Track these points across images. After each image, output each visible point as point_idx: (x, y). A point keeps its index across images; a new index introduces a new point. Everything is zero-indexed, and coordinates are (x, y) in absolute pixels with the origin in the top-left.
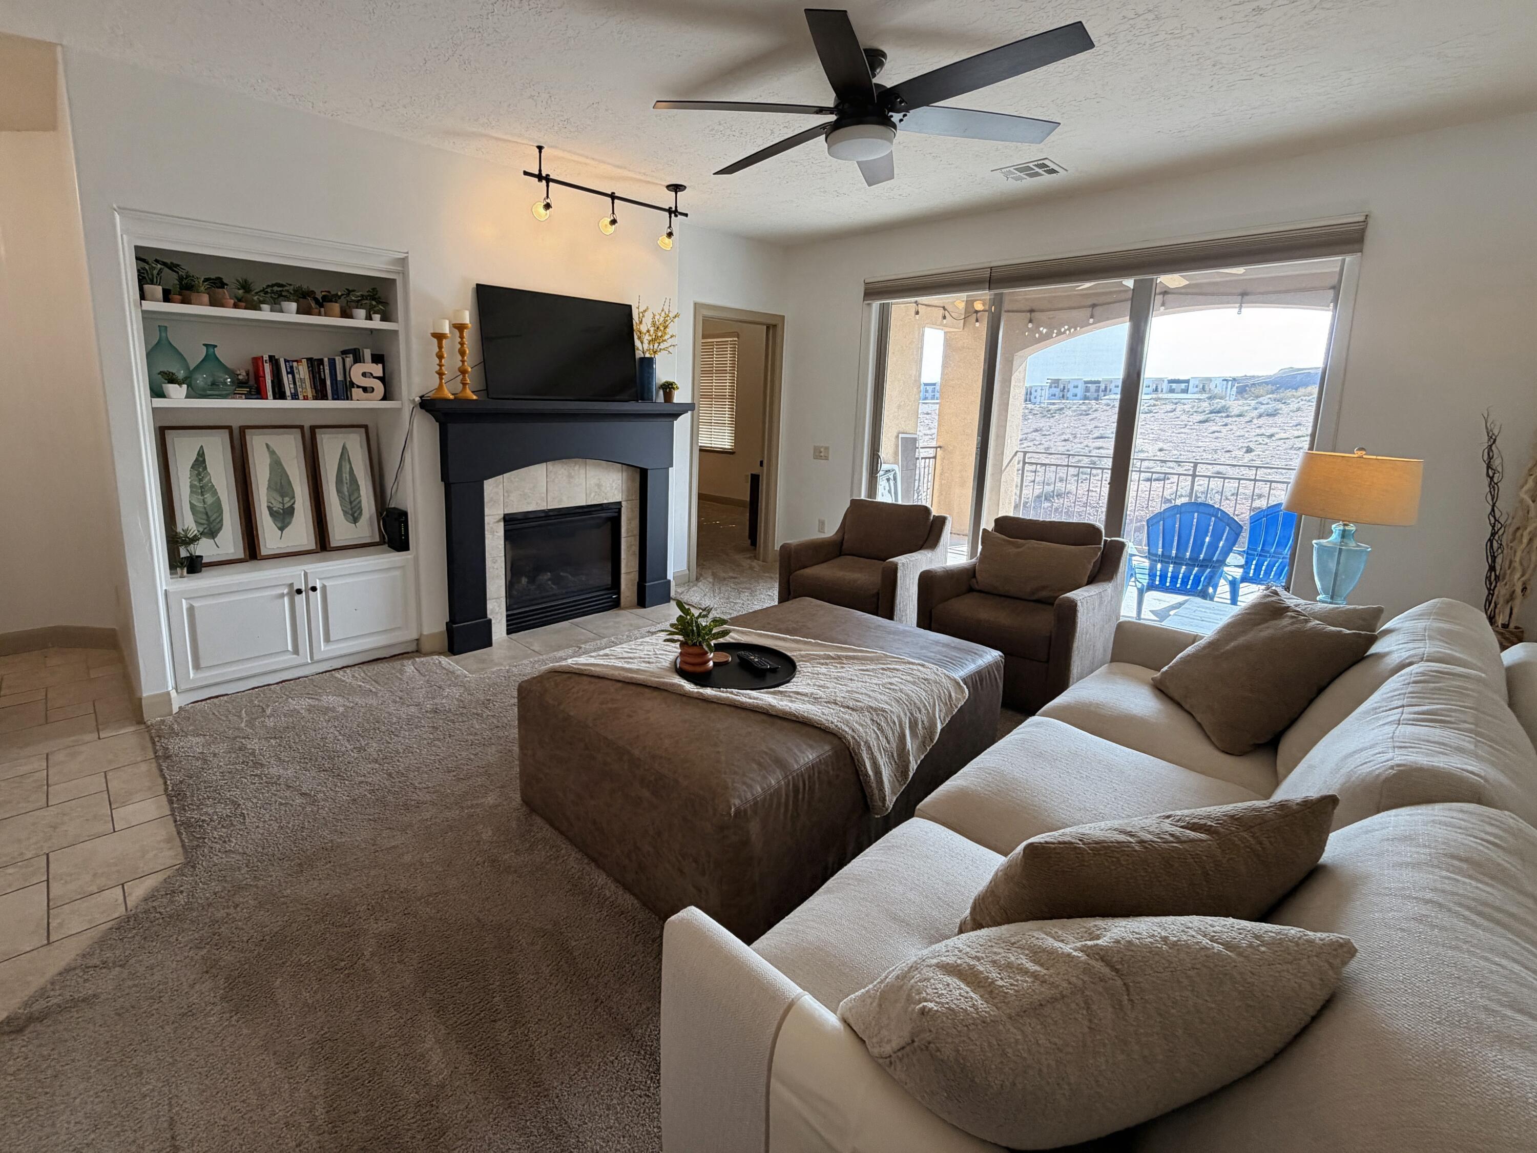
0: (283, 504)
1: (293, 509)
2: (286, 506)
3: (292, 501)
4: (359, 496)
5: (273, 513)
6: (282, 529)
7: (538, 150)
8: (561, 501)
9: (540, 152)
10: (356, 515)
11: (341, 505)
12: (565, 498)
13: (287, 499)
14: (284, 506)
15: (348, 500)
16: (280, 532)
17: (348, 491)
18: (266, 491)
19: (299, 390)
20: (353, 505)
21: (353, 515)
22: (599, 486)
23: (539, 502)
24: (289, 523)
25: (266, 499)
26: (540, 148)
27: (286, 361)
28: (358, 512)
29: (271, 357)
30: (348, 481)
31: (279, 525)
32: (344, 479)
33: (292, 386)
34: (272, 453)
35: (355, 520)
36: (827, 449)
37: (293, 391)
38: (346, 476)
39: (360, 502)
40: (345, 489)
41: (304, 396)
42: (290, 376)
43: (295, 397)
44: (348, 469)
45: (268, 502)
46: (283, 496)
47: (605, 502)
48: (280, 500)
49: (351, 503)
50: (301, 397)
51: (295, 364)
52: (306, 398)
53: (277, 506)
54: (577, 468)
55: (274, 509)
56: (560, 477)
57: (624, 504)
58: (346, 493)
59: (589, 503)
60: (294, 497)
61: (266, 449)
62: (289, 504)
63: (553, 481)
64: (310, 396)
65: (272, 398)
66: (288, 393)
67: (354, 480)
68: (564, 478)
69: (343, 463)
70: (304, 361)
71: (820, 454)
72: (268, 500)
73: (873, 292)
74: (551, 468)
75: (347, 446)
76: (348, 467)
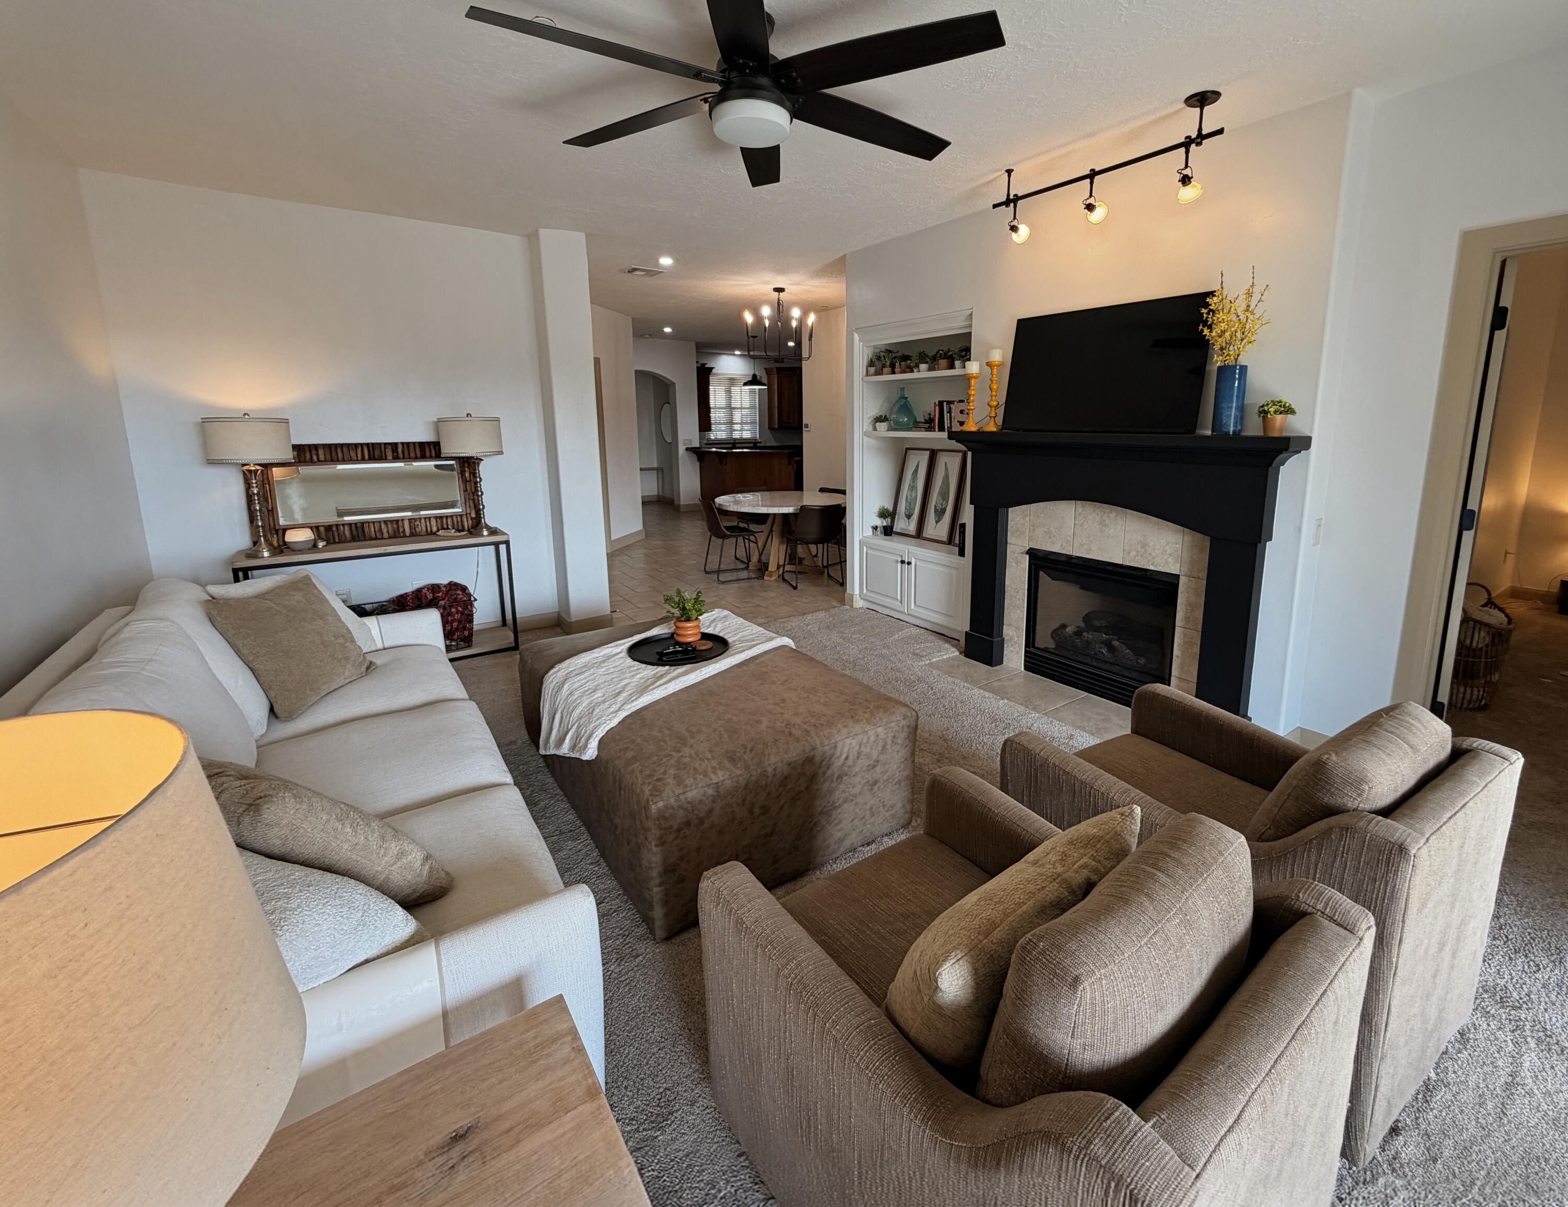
5: (936, 510)
6: (936, 522)
8: (1090, 550)
9: (1009, 176)
12: (1094, 548)
22: (1144, 545)
23: (1064, 544)
24: (941, 517)
26: (1009, 172)
47: (1152, 568)
54: (1113, 515)
55: (937, 507)
56: (1090, 521)
57: (1183, 581)
59: (1128, 564)
63: (1082, 525)
68: (1096, 524)
74: (1080, 510)
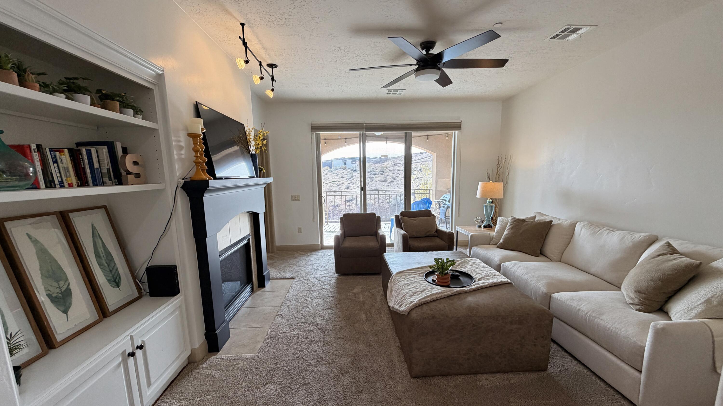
0: (60, 288)
1: (70, 290)
2: (63, 290)
3: (67, 283)
4: (115, 264)
5: (54, 300)
6: (65, 312)
7: (241, 26)
8: (234, 238)
9: (243, 27)
10: (117, 280)
11: (105, 276)
13: (62, 283)
14: (61, 290)
15: (108, 270)
16: (65, 315)
17: (106, 263)
18: (41, 280)
19: (64, 178)
20: (113, 273)
21: (115, 281)
22: (244, 226)
23: (228, 241)
24: (70, 304)
25: (43, 287)
26: (243, 25)
27: (51, 150)
28: (118, 278)
29: (39, 147)
30: (104, 255)
31: (63, 308)
32: (101, 253)
33: (58, 175)
34: (35, 242)
35: (118, 285)
36: (298, 196)
37: (60, 180)
38: (101, 250)
39: (117, 270)
40: (104, 262)
41: (69, 184)
42: (55, 165)
43: (62, 186)
44: (101, 245)
45: (46, 290)
46: (57, 281)
47: (246, 235)
48: (56, 284)
49: (111, 271)
50: (66, 185)
51: (57, 154)
52: (71, 186)
53: (56, 292)
54: (237, 218)
55: (54, 295)
56: (233, 224)
57: (250, 234)
58: (106, 265)
59: (242, 237)
60: (67, 279)
61: (28, 239)
62: (65, 287)
64: (75, 183)
65: (44, 187)
66: (57, 182)
67: (108, 254)
68: (235, 225)
69: (96, 240)
70: (66, 150)
71: (295, 198)
72: (45, 288)
73: (316, 128)
75: (95, 225)
76: (100, 242)
